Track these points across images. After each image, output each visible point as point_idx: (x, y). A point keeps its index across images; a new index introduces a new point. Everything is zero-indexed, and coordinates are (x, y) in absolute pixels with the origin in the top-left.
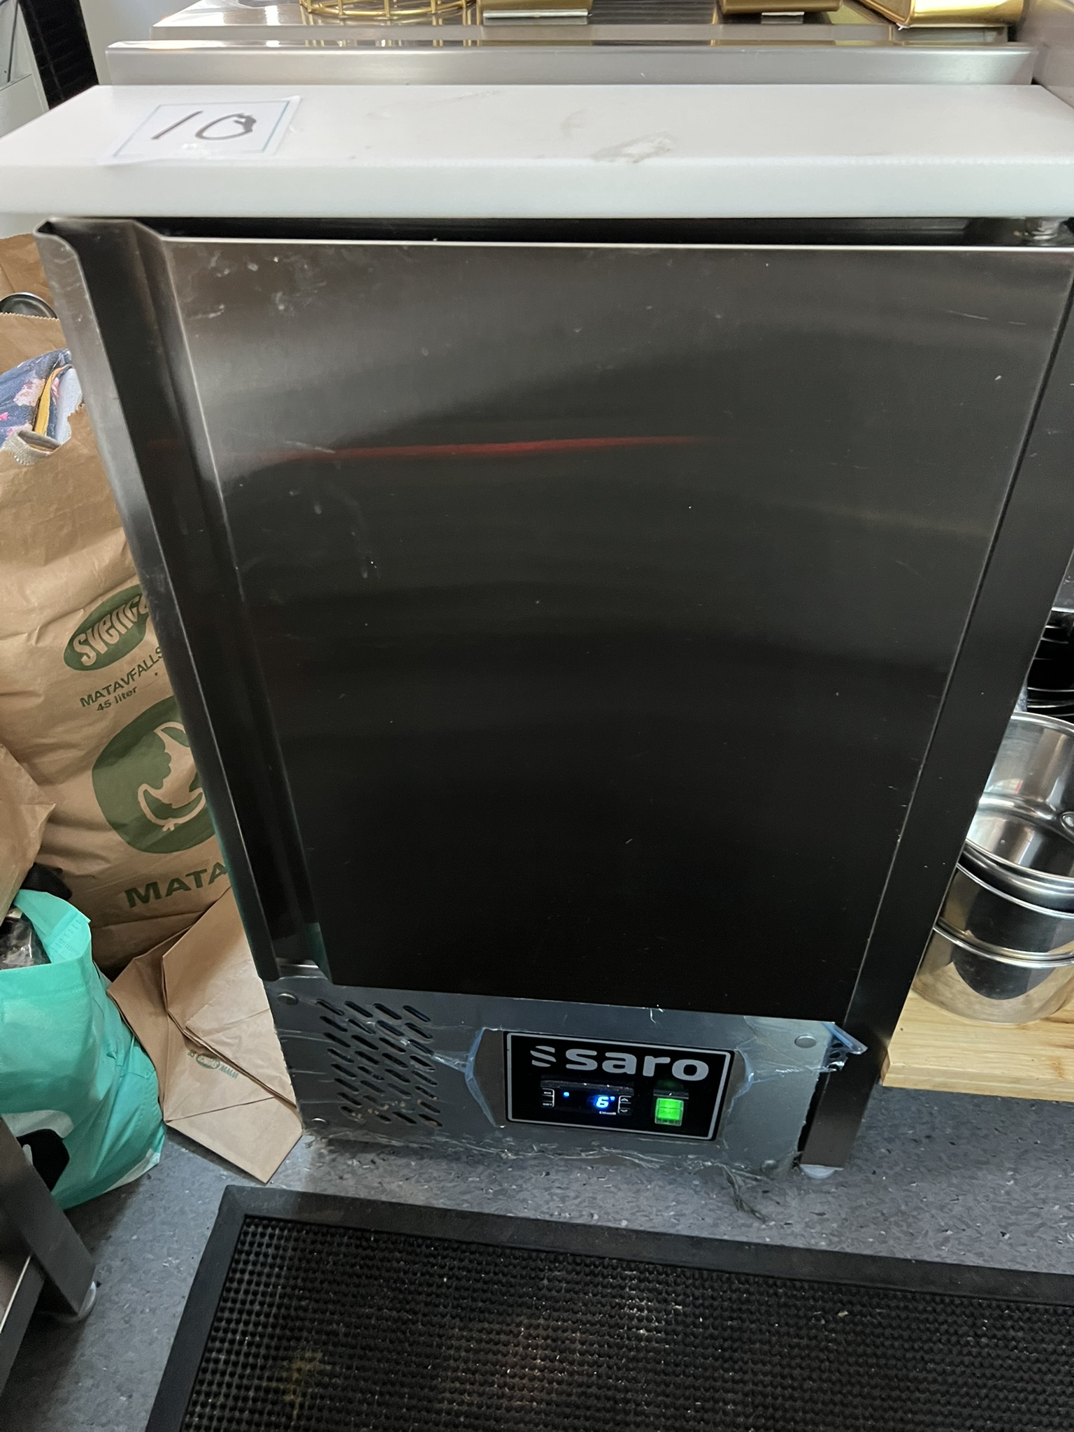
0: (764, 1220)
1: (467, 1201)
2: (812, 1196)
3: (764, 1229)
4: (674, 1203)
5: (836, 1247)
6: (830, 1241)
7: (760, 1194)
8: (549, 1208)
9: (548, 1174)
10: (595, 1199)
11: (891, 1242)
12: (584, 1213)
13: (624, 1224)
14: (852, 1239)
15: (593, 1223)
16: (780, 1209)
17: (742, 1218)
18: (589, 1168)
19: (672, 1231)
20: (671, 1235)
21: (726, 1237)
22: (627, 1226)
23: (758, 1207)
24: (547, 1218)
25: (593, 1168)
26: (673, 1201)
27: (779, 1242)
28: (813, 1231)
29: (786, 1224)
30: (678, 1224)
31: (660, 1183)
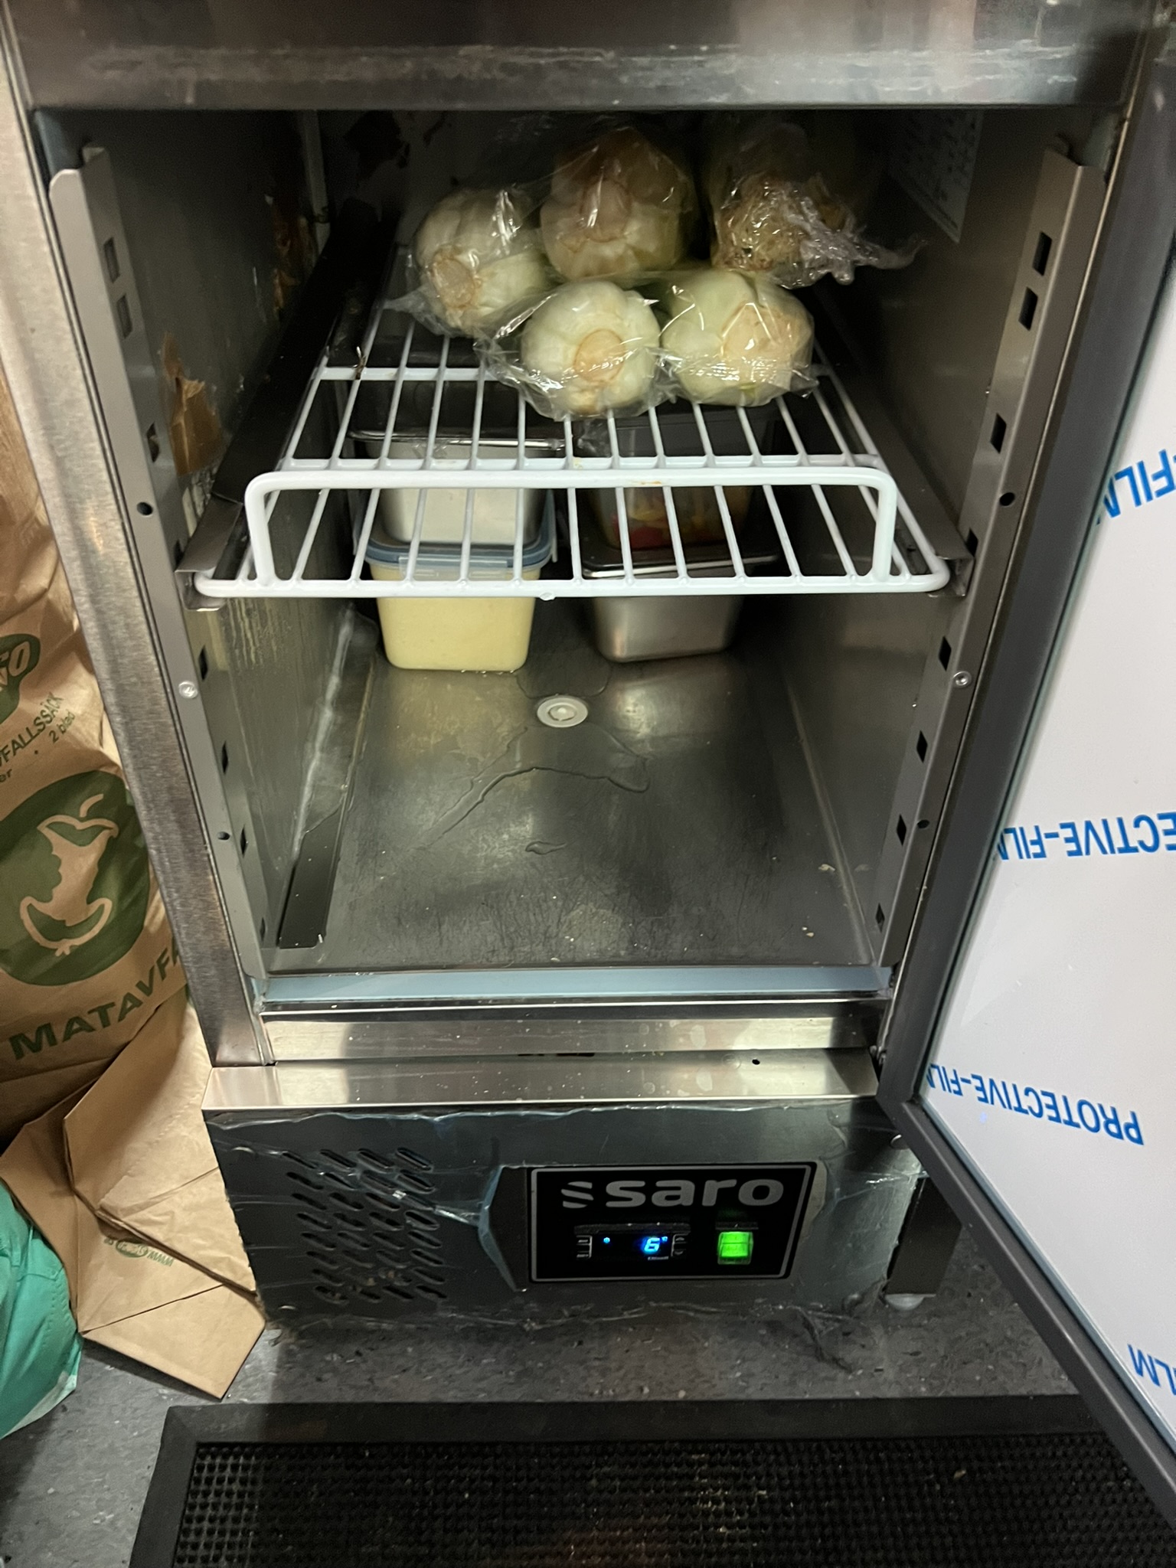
0: (848, 1369)
1: (483, 1390)
2: (902, 1332)
3: (851, 1381)
4: (739, 1362)
5: (939, 1391)
6: (931, 1384)
7: (841, 1338)
8: (587, 1386)
9: (580, 1343)
10: (643, 1367)
11: (1001, 1378)
12: (631, 1387)
13: (682, 1394)
14: (957, 1380)
15: (643, 1398)
16: (866, 1353)
17: (824, 1370)
18: (631, 1330)
19: (742, 1397)
20: (741, 1402)
21: (807, 1396)
22: (685, 1397)
23: (840, 1354)
24: (586, 1399)
25: (634, 1328)
26: (737, 1360)
27: (870, 1394)
28: (908, 1375)
29: (877, 1370)
30: (747, 1388)
31: (720, 1339)
